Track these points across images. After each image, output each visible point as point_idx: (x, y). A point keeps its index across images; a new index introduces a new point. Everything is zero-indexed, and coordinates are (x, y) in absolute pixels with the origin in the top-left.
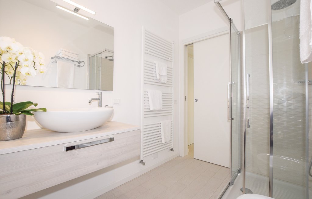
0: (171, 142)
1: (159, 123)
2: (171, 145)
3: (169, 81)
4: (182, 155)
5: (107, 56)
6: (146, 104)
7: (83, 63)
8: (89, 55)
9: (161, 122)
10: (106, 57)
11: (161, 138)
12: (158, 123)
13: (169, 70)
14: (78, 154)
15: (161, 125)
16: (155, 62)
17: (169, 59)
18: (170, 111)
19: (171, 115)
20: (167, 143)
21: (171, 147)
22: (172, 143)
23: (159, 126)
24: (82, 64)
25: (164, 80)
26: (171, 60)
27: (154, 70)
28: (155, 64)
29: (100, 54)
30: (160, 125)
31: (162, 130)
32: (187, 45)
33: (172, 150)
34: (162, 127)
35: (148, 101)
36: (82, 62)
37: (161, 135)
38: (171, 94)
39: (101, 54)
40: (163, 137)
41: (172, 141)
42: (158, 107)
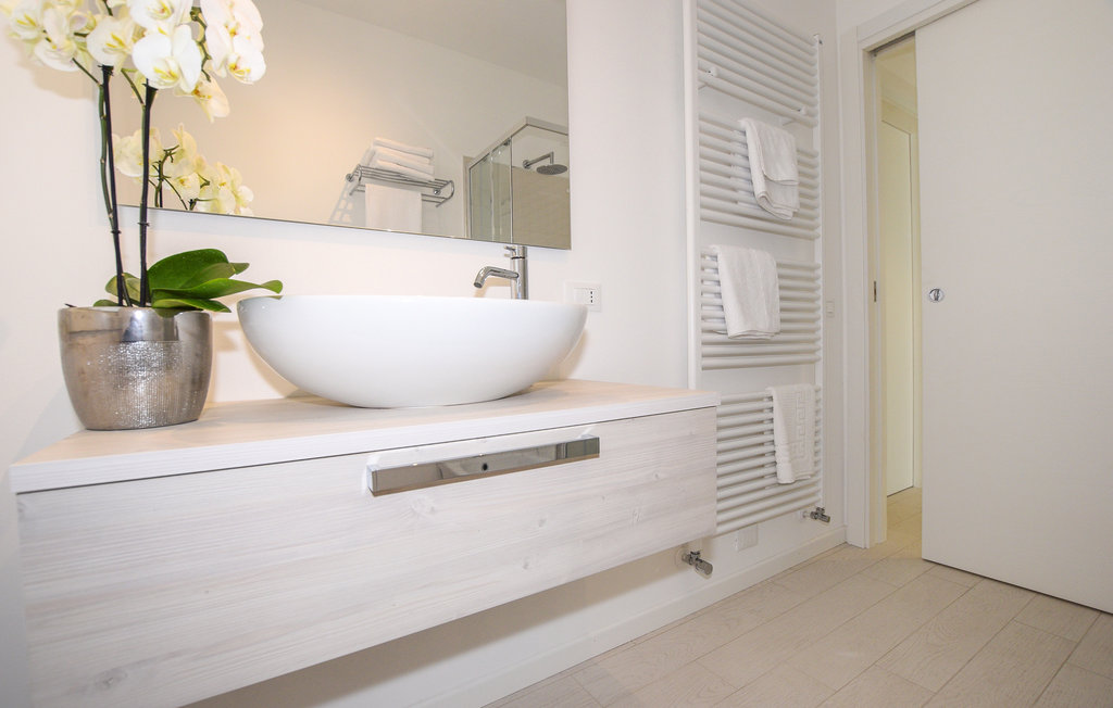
0: (813, 484)
1: (765, 394)
2: (814, 494)
3: (803, 211)
4: (859, 538)
5: (530, 160)
6: (709, 311)
7: (450, 186)
8: (467, 160)
9: (773, 392)
10: (527, 165)
11: (775, 463)
12: (759, 394)
13: (804, 160)
14: (433, 510)
15: (775, 404)
16: (744, 123)
17: (803, 111)
18: (810, 346)
19: (812, 362)
20: (800, 484)
21: (813, 504)
22: (820, 486)
23: (761, 411)
24: (445, 192)
25: (786, 203)
26: (808, 118)
27: (738, 159)
28: (744, 133)
29: (506, 144)
30: (767, 404)
31: (778, 426)
32: (875, 52)
33: (819, 515)
34: (776, 415)
35: (719, 295)
36: (448, 183)
37: (771, 448)
38: (812, 269)
39: (509, 147)
40: (782, 457)
41: (820, 476)
42: (764, 321)
